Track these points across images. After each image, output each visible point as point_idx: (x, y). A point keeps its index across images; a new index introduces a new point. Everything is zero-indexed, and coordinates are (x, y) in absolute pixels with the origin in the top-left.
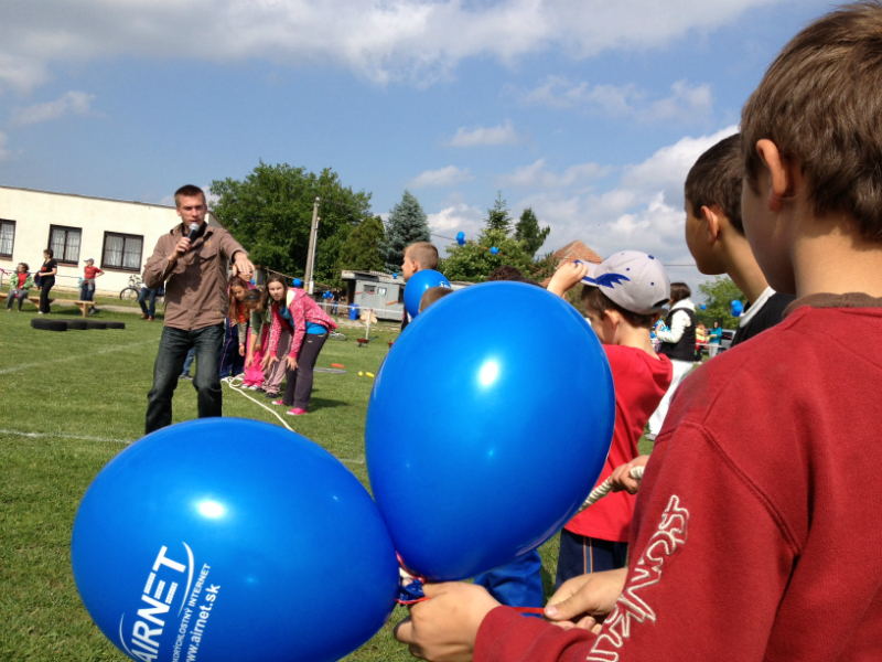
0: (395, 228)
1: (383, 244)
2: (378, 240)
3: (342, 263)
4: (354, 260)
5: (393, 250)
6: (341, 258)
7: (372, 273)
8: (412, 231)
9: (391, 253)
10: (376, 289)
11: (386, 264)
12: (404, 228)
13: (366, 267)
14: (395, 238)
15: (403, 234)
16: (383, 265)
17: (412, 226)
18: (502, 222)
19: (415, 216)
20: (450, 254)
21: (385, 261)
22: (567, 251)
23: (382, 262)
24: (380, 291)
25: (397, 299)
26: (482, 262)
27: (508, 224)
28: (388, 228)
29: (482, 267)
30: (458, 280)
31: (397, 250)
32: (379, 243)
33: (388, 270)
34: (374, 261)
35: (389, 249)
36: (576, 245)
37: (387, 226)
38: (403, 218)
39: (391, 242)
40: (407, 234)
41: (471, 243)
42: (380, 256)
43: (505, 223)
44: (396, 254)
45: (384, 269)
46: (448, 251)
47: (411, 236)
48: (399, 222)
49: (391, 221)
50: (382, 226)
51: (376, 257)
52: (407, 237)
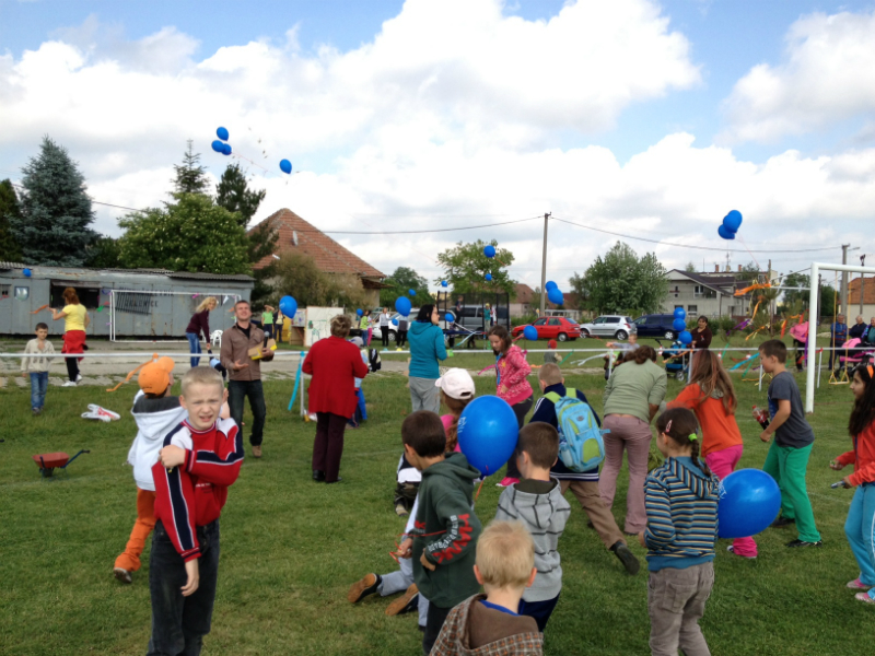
0: (34, 195)
1: (18, 221)
2: (8, 216)
5: (34, 229)
7: (2, 265)
8: (63, 200)
9: (32, 234)
10: (11, 289)
11: (26, 250)
12: (51, 195)
14: (36, 211)
15: (47, 205)
16: (21, 252)
18: (195, 184)
19: (65, 178)
20: (125, 230)
21: (22, 246)
22: (275, 221)
23: (18, 248)
24: (19, 291)
25: (48, 303)
26: (177, 240)
27: (204, 186)
28: (23, 196)
29: (177, 247)
30: (142, 267)
31: (41, 229)
32: (10, 220)
33: (28, 259)
34: (6, 248)
35: (27, 229)
36: (285, 215)
37: (21, 194)
38: (46, 180)
39: (30, 218)
40: (55, 204)
41: (157, 212)
42: (14, 240)
43: (200, 185)
44: (40, 236)
45: (23, 258)
46: (122, 225)
47: (61, 207)
48: (39, 187)
49: (27, 185)
50: (14, 193)
51: (8, 241)
52: (55, 207)
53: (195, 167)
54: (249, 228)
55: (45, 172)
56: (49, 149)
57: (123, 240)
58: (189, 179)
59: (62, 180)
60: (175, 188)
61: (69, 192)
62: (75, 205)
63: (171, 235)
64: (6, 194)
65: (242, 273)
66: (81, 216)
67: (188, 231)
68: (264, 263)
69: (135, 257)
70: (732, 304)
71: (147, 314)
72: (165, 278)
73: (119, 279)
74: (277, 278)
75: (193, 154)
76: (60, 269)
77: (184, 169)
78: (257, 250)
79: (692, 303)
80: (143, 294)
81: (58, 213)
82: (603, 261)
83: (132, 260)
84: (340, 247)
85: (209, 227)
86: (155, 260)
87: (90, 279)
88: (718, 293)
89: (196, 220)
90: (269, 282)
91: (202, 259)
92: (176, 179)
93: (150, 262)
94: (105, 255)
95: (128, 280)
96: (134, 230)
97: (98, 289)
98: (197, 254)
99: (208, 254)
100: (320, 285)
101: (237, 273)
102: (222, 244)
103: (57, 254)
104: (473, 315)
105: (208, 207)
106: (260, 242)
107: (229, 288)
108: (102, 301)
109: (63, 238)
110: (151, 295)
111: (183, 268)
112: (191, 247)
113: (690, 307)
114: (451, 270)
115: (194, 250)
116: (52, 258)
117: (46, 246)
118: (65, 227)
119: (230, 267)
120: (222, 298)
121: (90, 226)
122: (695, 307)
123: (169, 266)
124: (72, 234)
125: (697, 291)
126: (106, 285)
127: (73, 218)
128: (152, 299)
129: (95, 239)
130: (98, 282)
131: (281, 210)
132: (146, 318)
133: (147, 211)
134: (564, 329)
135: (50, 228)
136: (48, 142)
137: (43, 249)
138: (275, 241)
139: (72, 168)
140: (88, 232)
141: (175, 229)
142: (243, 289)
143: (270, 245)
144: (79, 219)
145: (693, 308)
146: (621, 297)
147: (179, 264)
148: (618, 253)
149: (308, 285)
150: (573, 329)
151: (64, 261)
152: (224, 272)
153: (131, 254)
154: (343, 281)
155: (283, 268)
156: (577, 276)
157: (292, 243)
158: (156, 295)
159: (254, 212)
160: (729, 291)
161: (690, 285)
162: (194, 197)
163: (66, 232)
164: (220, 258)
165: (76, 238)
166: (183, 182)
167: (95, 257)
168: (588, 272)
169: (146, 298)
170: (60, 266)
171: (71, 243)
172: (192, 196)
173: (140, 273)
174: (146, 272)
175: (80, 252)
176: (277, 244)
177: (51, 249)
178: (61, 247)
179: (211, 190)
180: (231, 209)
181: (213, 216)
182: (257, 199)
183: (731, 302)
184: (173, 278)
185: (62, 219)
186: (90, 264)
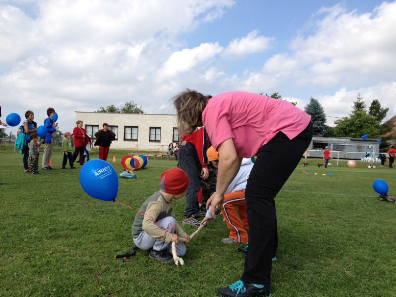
8: (316, 116)
18: (361, 107)
20: (336, 125)
25: (313, 147)
27: (364, 108)
30: (341, 136)
38: (311, 110)
41: (346, 118)
46: (335, 123)
53: (361, 101)
55: (311, 108)
56: (313, 101)
57: (335, 128)
58: (359, 106)
59: (316, 110)
60: (354, 110)
61: (319, 113)
62: (320, 117)
65: (377, 138)
66: (322, 121)
69: (339, 133)
71: (343, 151)
72: (349, 140)
73: (334, 140)
74: (393, 140)
75: (361, 97)
76: (315, 138)
77: (357, 103)
78: (384, 130)
81: (315, 120)
83: (338, 134)
85: (365, 122)
86: (346, 134)
87: (325, 140)
89: (360, 120)
90: (389, 141)
92: (354, 106)
93: (344, 135)
94: (330, 133)
95: (337, 141)
96: (339, 125)
97: (327, 143)
98: (360, 132)
99: (364, 131)
101: (375, 138)
102: (369, 128)
105: (365, 115)
106: (386, 127)
107: (371, 143)
109: (316, 128)
110: (344, 145)
111: (355, 136)
112: (357, 129)
115: (359, 130)
118: (317, 124)
119: (373, 136)
120: (368, 146)
121: (325, 124)
123: (350, 136)
124: (319, 127)
126: (330, 142)
127: (320, 122)
129: (326, 128)
130: (327, 141)
132: (342, 153)
133: (343, 118)
136: (312, 99)
138: (393, 127)
139: (320, 106)
140: (324, 126)
142: (376, 143)
143: (391, 128)
147: (353, 135)
152: (371, 138)
158: (346, 145)
159: (384, 116)
163: (317, 126)
165: (320, 128)
166: (356, 107)
167: (327, 134)
169: (342, 146)
170: (315, 136)
172: (359, 112)
173: (341, 138)
174: (343, 138)
175: (322, 132)
178: (316, 131)
180: (374, 115)
181: (366, 118)
182: (385, 111)
184: (351, 140)
185: (316, 122)
186: (325, 136)
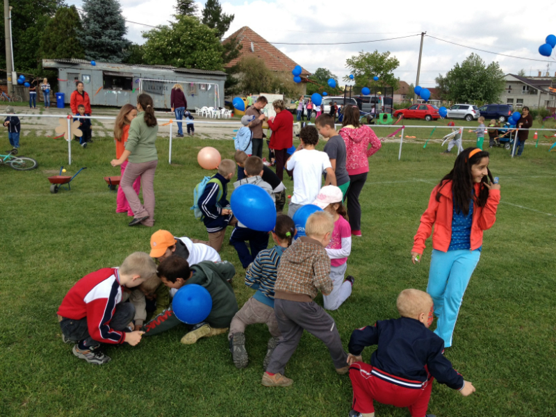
0: (90, 16)
1: (81, 33)
2: (75, 29)
3: (43, 53)
4: (54, 49)
5: (91, 38)
6: (41, 48)
7: (74, 60)
8: (108, 19)
9: (90, 41)
10: (80, 76)
11: (87, 51)
12: (100, 16)
13: (67, 55)
14: (92, 26)
15: (98, 22)
16: (84, 53)
17: (107, 14)
18: (189, 9)
19: (109, 5)
20: (146, 40)
21: (85, 49)
22: (239, 36)
23: (82, 50)
24: (84, 78)
25: (102, 86)
26: (178, 46)
27: (194, 11)
28: (83, 17)
29: (179, 52)
30: (157, 64)
31: (95, 38)
32: (77, 31)
33: (89, 57)
34: (75, 50)
35: (87, 38)
36: (246, 30)
37: (82, 15)
38: (97, 5)
39: (88, 31)
40: (103, 22)
41: (165, 28)
42: (79, 44)
43: (192, 10)
44: (95, 42)
45: (86, 57)
46: (145, 36)
47: (107, 24)
48: (94, 10)
49: (85, 9)
50: (77, 14)
51: (76, 45)
52: (103, 24)
54: (222, 40)
57: (145, 46)
58: (185, 6)
59: (107, 6)
60: (176, 12)
61: (111, 14)
62: (114, 22)
63: (175, 43)
64: (73, 15)
65: (219, 69)
66: (119, 30)
67: (185, 40)
68: (233, 63)
69: (153, 57)
70: (547, 99)
71: (162, 94)
72: (171, 72)
73: (144, 71)
74: (241, 73)
76: (108, 64)
78: (227, 55)
79: (520, 97)
80: (158, 82)
81: (105, 28)
82: (460, 67)
83: (152, 60)
84: (282, 53)
85: (198, 38)
86: (165, 59)
87: (126, 71)
88: (539, 91)
89: (190, 34)
90: (236, 76)
91: (194, 60)
92: (176, 6)
93: (163, 61)
94: (134, 56)
95: (150, 72)
96: (153, 40)
97: (132, 78)
98: (191, 57)
99: (198, 57)
100: (268, 78)
101: (216, 70)
102: (206, 50)
103: (106, 55)
104: (368, 102)
105: (197, 25)
106: (230, 49)
107: (211, 79)
108: (134, 86)
109: (108, 44)
110: (163, 82)
111: (182, 66)
112: (187, 51)
113: (518, 100)
114: (354, 71)
115: (189, 53)
116: (103, 57)
117: (99, 49)
118: (110, 37)
119: (211, 65)
120: (207, 86)
121: (125, 37)
122: (521, 100)
123: (174, 64)
124: (114, 42)
125: (524, 89)
126: (136, 75)
127: (114, 31)
128: (165, 85)
129: (128, 45)
130: (131, 73)
131: (243, 28)
132: (161, 97)
133: (159, 27)
134: (429, 112)
135: (100, 38)
137: (97, 51)
138: (240, 49)
140: (124, 40)
141: (177, 40)
142: (220, 80)
143: (237, 51)
144: (118, 32)
145: (520, 101)
146: (471, 92)
147: (179, 63)
148: (471, 61)
149: (261, 79)
150: (436, 113)
151: (110, 59)
152: (208, 69)
153: (150, 55)
154: (282, 76)
155: (244, 66)
156: (441, 76)
157: (251, 50)
158: (166, 82)
159: (227, 30)
160: (546, 90)
161: (519, 84)
162: (188, 18)
163: (110, 40)
164: (205, 60)
165: (116, 44)
166: (181, 8)
167: (129, 57)
168: (449, 74)
169: (161, 84)
170: (107, 62)
171: (113, 47)
172: (187, 17)
173: (157, 68)
174: (160, 68)
175: (119, 53)
176: (241, 51)
177: (102, 51)
178: (108, 50)
179: (199, 14)
180: (212, 26)
181: (200, 31)
182: (228, 20)
183: (547, 97)
184: (177, 72)
185: (108, 32)
186: (126, 61)
